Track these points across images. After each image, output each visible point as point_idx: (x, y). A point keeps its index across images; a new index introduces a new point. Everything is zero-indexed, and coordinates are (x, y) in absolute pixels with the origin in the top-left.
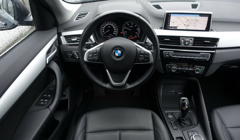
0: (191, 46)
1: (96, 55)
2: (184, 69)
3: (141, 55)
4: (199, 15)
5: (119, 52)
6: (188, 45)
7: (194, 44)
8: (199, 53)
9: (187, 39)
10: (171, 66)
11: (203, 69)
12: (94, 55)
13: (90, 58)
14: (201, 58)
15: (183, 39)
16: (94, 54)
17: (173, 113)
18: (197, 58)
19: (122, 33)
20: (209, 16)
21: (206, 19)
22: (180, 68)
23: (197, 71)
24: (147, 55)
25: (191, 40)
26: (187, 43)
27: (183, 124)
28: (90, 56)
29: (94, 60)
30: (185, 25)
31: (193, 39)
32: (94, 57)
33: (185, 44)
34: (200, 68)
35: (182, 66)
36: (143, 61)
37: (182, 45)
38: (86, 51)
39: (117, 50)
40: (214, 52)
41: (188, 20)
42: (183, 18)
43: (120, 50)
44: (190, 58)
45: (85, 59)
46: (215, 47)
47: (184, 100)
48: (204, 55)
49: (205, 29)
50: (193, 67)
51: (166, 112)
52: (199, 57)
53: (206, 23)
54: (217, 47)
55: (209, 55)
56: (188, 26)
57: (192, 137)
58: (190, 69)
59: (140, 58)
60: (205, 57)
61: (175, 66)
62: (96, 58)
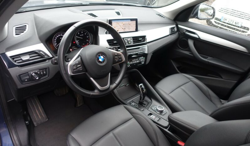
0: (132, 44)
1: (79, 65)
2: (134, 63)
3: (116, 57)
4: (130, 20)
5: (102, 57)
7: (134, 42)
8: (139, 48)
9: (129, 40)
11: (144, 59)
13: (75, 70)
14: (142, 52)
15: (126, 40)
16: (77, 65)
17: (132, 101)
19: (74, 42)
20: (136, 20)
21: (134, 22)
24: (120, 55)
25: (131, 39)
26: (129, 42)
27: (144, 105)
28: (74, 68)
29: (79, 71)
30: (123, 28)
31: (132, 38)
32: (78, 68)
33: (129, 43)
36: (118, 61)
37: (127, 44)
38: (68, 64)
39: (99, 56)
41: (124, 24)
42: (121, 23)
43: (102, 55)
44: (135, 53)
45: (70, 72)
46: (145, 42)
47: (141, 86)
49: (135, 30)
50: (139, 59)
51: (128, 102)
52: (140, 51)
53: (135, 25)
54: (147, 42)
55: (145, 48)
56: (125, 29)
57: (157, 109)
58: (138, 61)
59: (116, 59)
62: (81, 69)
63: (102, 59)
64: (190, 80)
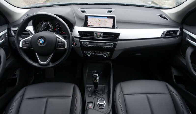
0: (101, 38)
1: (28, 42)
2: (96, 54)
3: (59, 43)
4: (107, 18)
6: (99, 37)
7: (103, 37)
8: (106, 43)
9: (98, 34)
10: (88, 52)
11: (109, 54)
12: (26, 43)
13: (24, 45)
14: (107, 46)
15: (96, 34)
17: (92, 86)
18: (104, 46)
19: (55, 29)
20: (114, 18)
21: (112, 20)
22: (93, 54)
23: (105, 55)
24: (63, 43)
25: (101, 34)
26: (98, 36)
27: (97, 94)
28: (24, 43)
29: (26, 46)
30: (98, 24)
31: (103, 33)
33: (97, 37)
34: (107, 53)
35: (95, 52)
36: (60, 47)
37: (96, 38)
38: (21, 40)
40: (117, 42)
41: (100, 21)
42: (97, 19)
43: (43, 39)
44: (97, 46)
46: (117, 39)
48: (109, 44)
49: (112, 27)
50: (102, 53)
51: (87, 86)
52: (106, 46)
53: (112, 23)
54: (119, 39)
55: (112, 44)
56: (101, 24)
58: (101, 54)
59: (58, 45)
60: (110, 46)
61: (90, 52)
62: (28, 45)
63: (42, 42)
64: (170, 93)
